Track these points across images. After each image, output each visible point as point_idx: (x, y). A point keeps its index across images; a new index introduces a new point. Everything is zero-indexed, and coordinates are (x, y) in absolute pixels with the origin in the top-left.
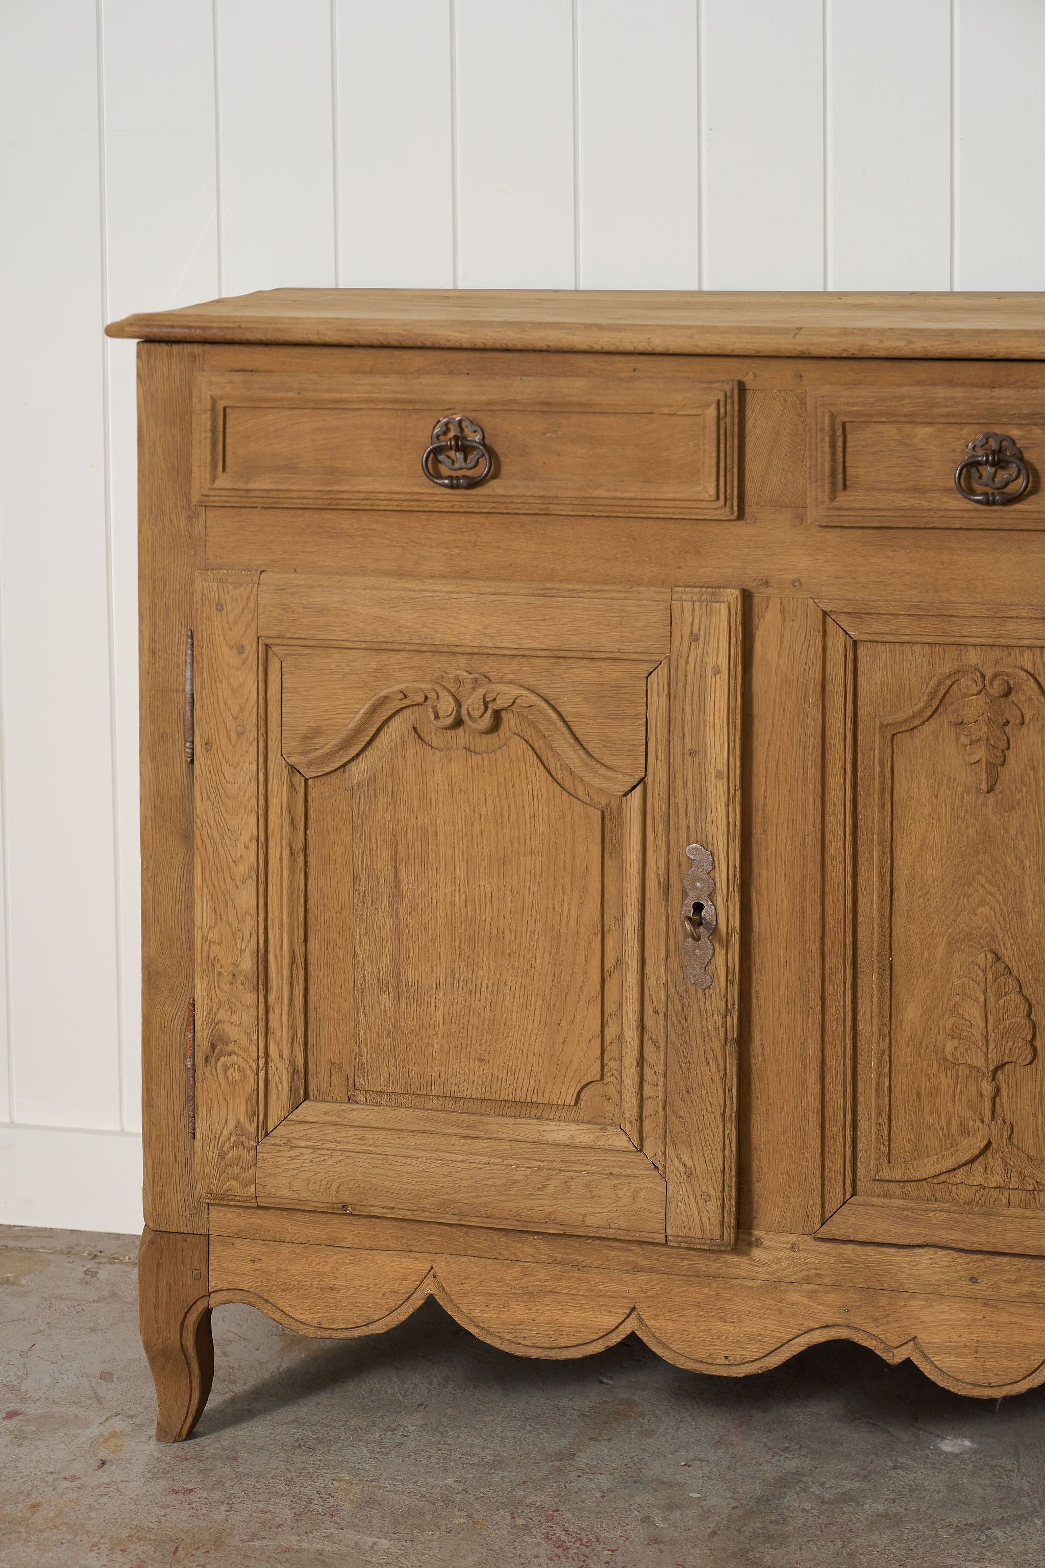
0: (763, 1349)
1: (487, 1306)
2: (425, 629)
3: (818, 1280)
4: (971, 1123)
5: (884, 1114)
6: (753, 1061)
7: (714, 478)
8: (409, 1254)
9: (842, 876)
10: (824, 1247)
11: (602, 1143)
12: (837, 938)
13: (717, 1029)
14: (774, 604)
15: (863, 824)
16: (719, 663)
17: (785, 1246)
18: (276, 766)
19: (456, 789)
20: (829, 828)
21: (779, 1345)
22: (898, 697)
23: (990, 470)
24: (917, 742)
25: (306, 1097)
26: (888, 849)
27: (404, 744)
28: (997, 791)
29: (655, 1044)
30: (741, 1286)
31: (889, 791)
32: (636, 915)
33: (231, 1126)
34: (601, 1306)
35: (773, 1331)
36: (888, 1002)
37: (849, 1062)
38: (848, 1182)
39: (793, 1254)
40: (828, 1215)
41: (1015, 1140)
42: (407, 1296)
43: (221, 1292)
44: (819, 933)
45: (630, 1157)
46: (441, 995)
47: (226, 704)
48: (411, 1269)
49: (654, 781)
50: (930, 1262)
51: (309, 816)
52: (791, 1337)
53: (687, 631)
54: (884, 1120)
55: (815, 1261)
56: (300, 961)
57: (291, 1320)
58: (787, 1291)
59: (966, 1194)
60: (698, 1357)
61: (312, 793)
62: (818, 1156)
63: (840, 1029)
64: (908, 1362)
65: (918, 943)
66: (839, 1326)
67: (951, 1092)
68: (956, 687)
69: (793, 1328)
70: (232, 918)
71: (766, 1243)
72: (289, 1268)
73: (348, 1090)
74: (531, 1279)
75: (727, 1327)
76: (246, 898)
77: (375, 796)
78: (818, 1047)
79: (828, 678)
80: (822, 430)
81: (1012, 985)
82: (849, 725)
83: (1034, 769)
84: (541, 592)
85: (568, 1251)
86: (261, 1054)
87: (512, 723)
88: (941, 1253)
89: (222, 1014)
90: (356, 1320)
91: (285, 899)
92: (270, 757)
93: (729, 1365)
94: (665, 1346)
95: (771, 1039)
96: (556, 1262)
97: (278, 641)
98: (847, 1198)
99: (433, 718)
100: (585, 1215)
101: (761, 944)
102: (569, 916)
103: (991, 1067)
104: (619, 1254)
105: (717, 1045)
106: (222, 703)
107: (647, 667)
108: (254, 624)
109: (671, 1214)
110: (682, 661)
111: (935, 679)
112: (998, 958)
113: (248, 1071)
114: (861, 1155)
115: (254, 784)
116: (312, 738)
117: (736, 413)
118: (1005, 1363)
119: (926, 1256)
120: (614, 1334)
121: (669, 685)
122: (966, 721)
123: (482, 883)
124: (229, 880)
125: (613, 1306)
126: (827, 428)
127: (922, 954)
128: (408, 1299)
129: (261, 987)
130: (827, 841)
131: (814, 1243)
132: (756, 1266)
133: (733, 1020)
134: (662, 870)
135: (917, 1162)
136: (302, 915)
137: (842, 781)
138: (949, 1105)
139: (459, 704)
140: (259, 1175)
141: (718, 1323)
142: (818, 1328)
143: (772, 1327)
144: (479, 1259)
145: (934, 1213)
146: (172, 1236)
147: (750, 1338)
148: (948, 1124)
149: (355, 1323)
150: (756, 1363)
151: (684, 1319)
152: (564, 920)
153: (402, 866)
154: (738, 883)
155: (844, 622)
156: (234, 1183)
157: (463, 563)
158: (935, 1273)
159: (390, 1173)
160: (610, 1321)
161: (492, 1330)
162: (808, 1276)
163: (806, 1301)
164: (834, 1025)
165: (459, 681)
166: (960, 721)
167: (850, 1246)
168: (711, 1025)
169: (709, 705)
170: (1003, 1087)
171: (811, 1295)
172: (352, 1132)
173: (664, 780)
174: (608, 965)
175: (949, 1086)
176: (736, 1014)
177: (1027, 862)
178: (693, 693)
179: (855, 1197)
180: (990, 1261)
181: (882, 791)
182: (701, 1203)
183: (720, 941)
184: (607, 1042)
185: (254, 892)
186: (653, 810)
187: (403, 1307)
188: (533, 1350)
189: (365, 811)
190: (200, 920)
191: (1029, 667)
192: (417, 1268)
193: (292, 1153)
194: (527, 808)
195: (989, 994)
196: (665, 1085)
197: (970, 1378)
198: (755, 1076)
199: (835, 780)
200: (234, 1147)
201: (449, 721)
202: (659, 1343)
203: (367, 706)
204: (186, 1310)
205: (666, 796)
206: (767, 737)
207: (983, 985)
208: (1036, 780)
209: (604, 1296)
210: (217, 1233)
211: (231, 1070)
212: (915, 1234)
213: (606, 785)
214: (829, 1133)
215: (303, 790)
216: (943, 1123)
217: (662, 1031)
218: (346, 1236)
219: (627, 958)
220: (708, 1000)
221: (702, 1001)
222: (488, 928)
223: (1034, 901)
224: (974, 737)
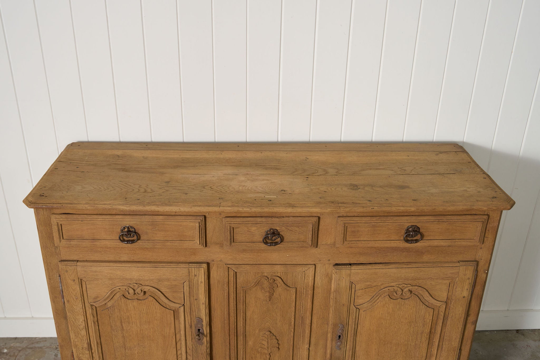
2: (124, 275)
6: (213, 355)
7: (199, 240)
9: (234, 319)
12: (232, 331)
13: (205, 352)
14: (215, 265)
15: (238, 308)
16: (202, 280)
18: (87, 304)
19: (136, 308)
20: (230, 311)
22: (247, 283)
23: (271, 237)
24: (252, 292)
27: (121, 298)
28: (271, 301)
29: (190, 355)
31: (245, 302)
32: (184, 332)
36: (245, 342)
37: (236, 353)
44: (228, 332)
46: (136, 348)
47: (72, 292)
49: (186, 305)
51: (98, 314)
53: (193, 274)
56: (99, 343)
61: (98, 309)
65: (252, 330)
67: (260, 357)
68: (261, 280)
70: (80, 336)
76: (84, 332)
77: (115, 310)
78: (228, 352)
79: (229, 280)
80: (227, 229)
81: (274, 337)
82: (235, 289)
83: (280, 296)
84: (154, 266)
87: (149, 294)
89: (80, 355)
91: (94, 331)
92: (85, 303)
95: (217, 351)
97: (84, 278)
99: (128, 294)
102: (167, 332)
103: (269, 352)
105: (205, 355)
106: (70, 292)
107: (183, 282)
108: (77, 275)
110: (192, 280)
111: (256, 279)
112: (271, 332)
115: (82, 309)
116: (96, 298)
117: (204, 224)
121: (189, 285)
122: (263, 287)
123: (144, 326)
124: (78, 329)
126: (229, 229)
127: (253, 332)
129: (90, 350)
130: (230, 313)
134: (190, 322)
136: (98, 334)
139: (134, 290)
152: (165, 333)
153: (123, 324)
154: (208, 324)
157: (132, 258)
164: (232, 348)
165: (134, 286)
168: (203, 351)
169: (200, 289)
170: (272, 355)
173: (189, 305)
174: (177, 341)
176: (209, 349)
177: (278, 314)
178: (196, 287)
181: (243, 302)
183: (205, 336)
184: (178, 355)
185: (85, 331)
186: (187, 310)
189: (112, 313)
191: (279, 276)
194: (154, 311)
195: (269, 340)
199: (232, 301)
201: (132, 295)
203: (110, 291)
205: (190, 308)
207: (267, 338)
208: (280, 298)
215: (95, 309)
217: (191, 353)
219: (182, 339)
220: (202, 348)
221: (201, 348)
222: (146, 335)
223: (279, 321)
224: (266, 291)
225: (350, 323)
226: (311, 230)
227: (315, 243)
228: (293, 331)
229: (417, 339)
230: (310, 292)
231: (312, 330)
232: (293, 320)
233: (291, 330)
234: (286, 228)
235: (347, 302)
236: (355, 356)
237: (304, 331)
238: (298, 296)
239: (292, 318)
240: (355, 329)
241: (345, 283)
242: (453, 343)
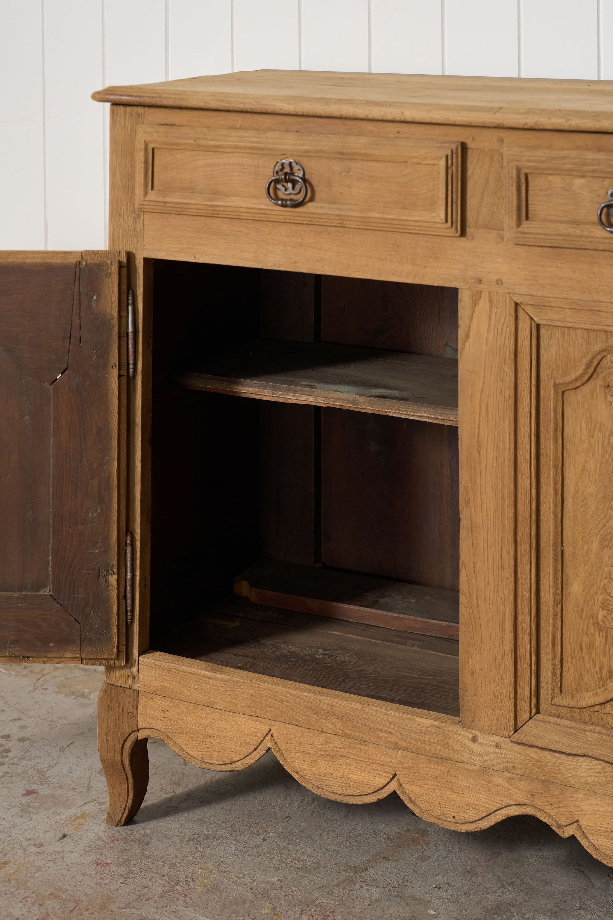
0: (478, 815)
1: (304, 760)
3: (514, 771)
5: (557, 658)
7: (444, 208)
8: (257, 718)
9: (529, 488)
10: (517, 748)
12: (525, 530)
14: (485, 296)
15: (544, 452)
17: (492, 743)
20: (520, 453)
21: (488, 813)
22: (567, 364)
24: (580, 398)
26: (559, 471)
30: (463, 768)
31: (560, 430)
34: (375, 770)
35: (484, 803)
36: (560, 579)
37: (534, 619)
38: (533, 703)
39: (497, 750)
40: (519, 725)
42: (255, 747)
43: (145, 729)
48: (258, 729)
50: (588, 767)
52: (496, 808)
54: (557, 662)
55: (511, 757)
57: (186, 754)
58: (493, 776)
60: (437, 814)
62: (513, 683)
63: (528, 595)
64: (573, 837)
65: (579, 540)
66: (528, 805)
67: (602, 647)
68: (604, 361)
69: (497, 803)
71: (480, 740)
72: (185, 718)
74: (331, 745)
75: (454, 796)
78: (512, 606)
79: (519, 349)
80: (511, 178)
82: (534, 383)
85: (354, 729)
88: (595, 762)
90: (224, 759)
93: (456, 823)
94: (415, 804)
95: (483, 597)
96: (347, 736)
98: (532, 715)
101: (477, 530)
104: (386, 735)
111: (590, 354)
114: (542, 685)
117: (460, 164)
119: (585, 763)
120: (383, 791)
122: (610, 385)
125: (382, 771)
126: (515, 177)
127: (583, 547)
128: (255, 749)
130: (519, 462)
131: (511, 744)
132: (474, 755)
135: (579, 694)
137: (529, 421)
138: (601, 657)
141: (449, 792)
142: (513, 805)
143: (484, 800)
144: (299, 727)
145: (589, 733)
146: (117, 688)
147: (470, 805)
148: (601, 670)
149: (224, 761)
150: (473, 824)
151: (427, 786)
155: (531, 311)
158: (591, 776)
160: (380, 781)
161: (306, 777)
162: (507, 767)
163: (506, 785)
164: (523, 592)
166: (607, 385)
167: (534, 750)
171: (509, 780)
175: (601, 642)
179: (538, 715)
181: (556, 430)
187: (253, 755)
188: (332, 795)
192: (261, 729)
199: (524, 420)
202: (411, 801)
204: (124, 739)
206: (481, 387)
209: (376, 764)
210: (143, 690)
212: (577, 746)
214: (520, 668)
216: (598, 669)
218: (218, 701)
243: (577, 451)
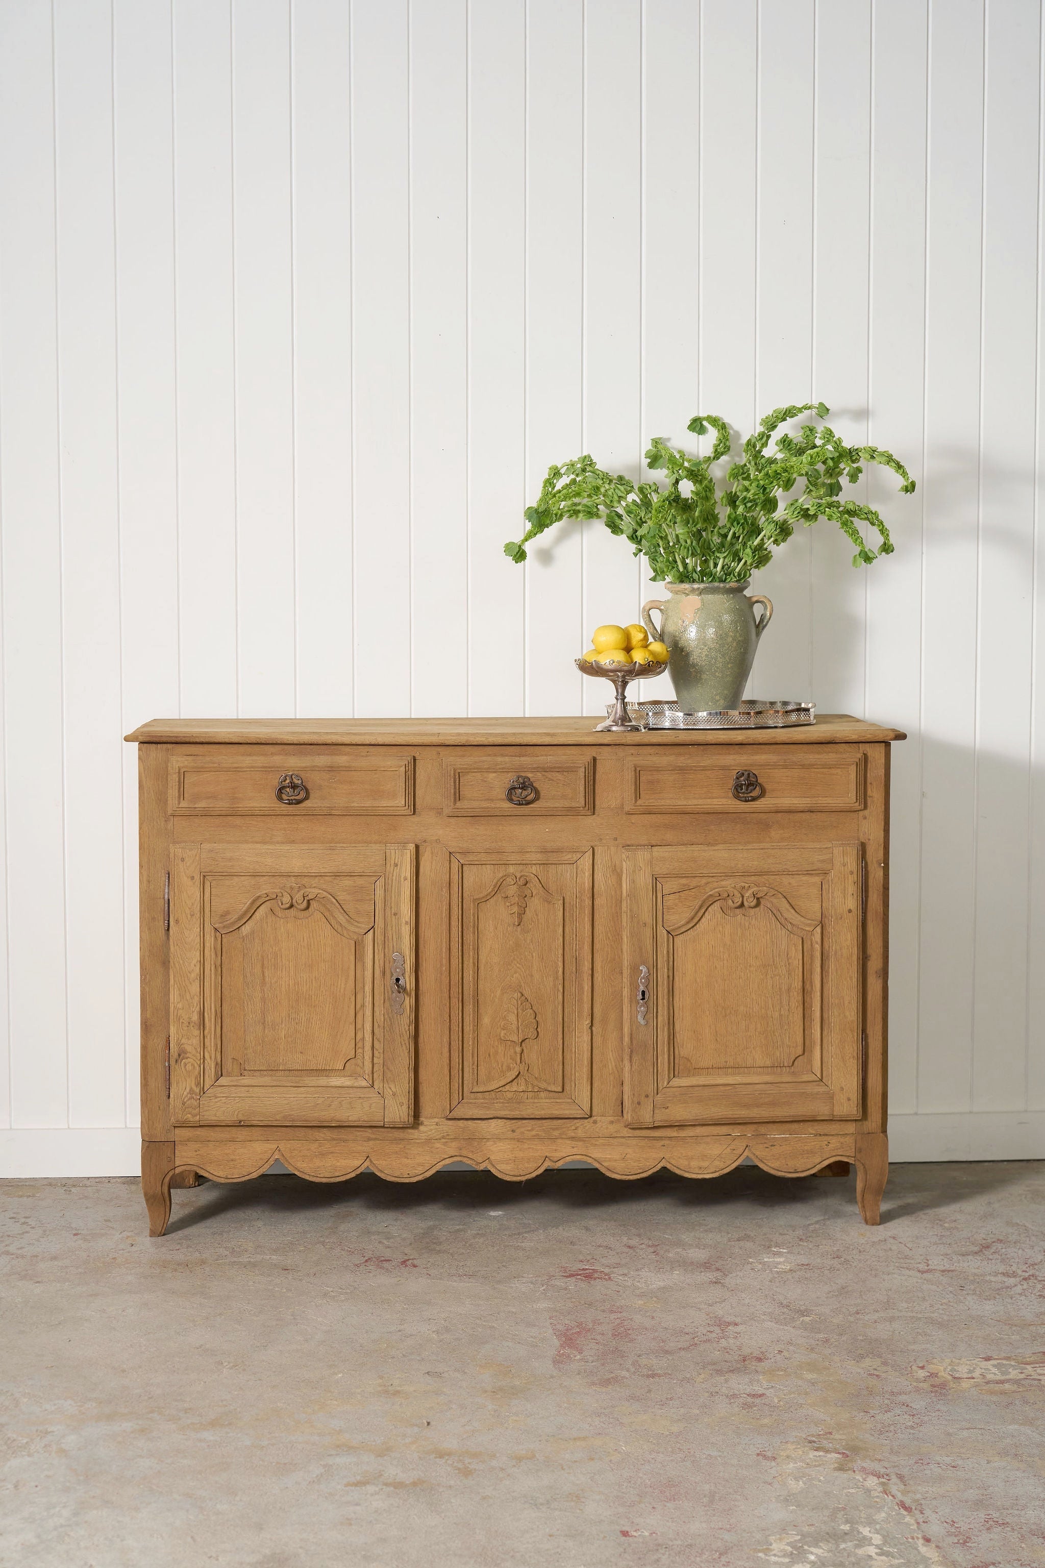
0: (424, 1169)
2: (277, 866)
3: (448, 1137)
4: (511, 1065)
5: (475, 1064)
6: (420, 1045)
7: (404, 797)
8: (268, 1141)
10: (450, 1122)
11: (356, 1084)
12: (455, 990)
13: (406, 1032)
14: (429, 849)
15: (466, 940)
16: (407, 875)
17: (434, 1123)
18: (208, 929)
19: (290, 935)
20: (452, 944)
21: (431, 1167)
22: (480, 887)
23: (520, 791)
24: (489, 906)
25: (222, 1076)
26: (476, 952)
27: (267, 917)
28: (522, 925)
29: (378, 1040)
30: (416, 1143)
31: (477, 927)
32: (371, 985)
33: (188, 1090)
34: (354, 1157)
35: (428, 1161)
36: (476, 1017)
37: (460, 1043)
38: (460, 1094)
39: (437, 1127)
40: (452, 1108)
41: (529, 1071)
43: (181, 1167)
44: (448, 989)
45: (368, 1089)
46: (284, 1025)
47: (186, 902)
48: (269, 1149)
49: (378, 927)
50: (496, 1125)
51: (223, 950)
52: (436, 1163)
53: (393, 862)
54: (475, 1066)
55: (447, 1129)
56: (219, 1015)
57: (213, 1176)
58: (434, 1143)
59: (509, 1095)
60: (396, 1175)
61: (224, 940)
62: (448, 1083)
63: (457, 1029)
64: (486, 1170)
65: (489, 991)
66: (457, 1156)
67: (503, 1053)
68: (504, 882)
69: (437, 1159)
70: (188, 997)
71: (425, 1123)
72: (213, 1153)
73: (241, 1071)
74: (322, 1147)
75: (409, 1161)
76: (195, 988)
77: (254, 940)
78: (448, 1037)
79: (451, 880)
80: (450, 776)
81: (528, 1005)
82: (460, 900)
83: (537, 915)
84: (329, 848)
85: (339, 1133)
86: (202, 1057)
87: (315, 906)
88: (500, 1121)
89: (183, 1041)
90: (242, 1174)
91: (213, 987)
92: (205, 924)
93: (410, 1178)
94: (382, 1172)
95: (428, 1035)
96: (334, 1139)
97: (210, 874)
98: (460, 1100)
99: (280, 904)
100: (349, 1116)
101: (424, 994)
102: (340, 989)
103: (520, 1041)
104: (362, 1132)
105: (406, 1038)
106: (184, 903)
107: (375, 879)
108: (199, 866)
109: (386, 1112)
110: (391, 875)
111: (496, 879)
112: (523, 995)
113: (196, 1065)
114: (465, 1082)
115: (198, 937)
116: (225, 916)
117: (412, 769)
118: (526, 1165)
119: (493, 1122)
120: (360, 1168)
121: (384, 886)
122: (509, 896)
123: (302, 975)
124: (186, 981)
125: (358, 1157)
126: (452, 775)
127: (491, 995)
128: (266, 1162)
129: (201, 1027)
130: (452, 949)
131: (446, 1121)
132: (422, 1133)
133: (413, 1027)
134: (382, 965)
135: (489, 1083)
136: (219, 993)
137: (458, 923)
138: (502, 1058)
139: (292, 899)
140: (201, 1111)
141: (405, 1159)
142: (448, 1158)
143: (428, 1159)
144: (298, 1141)
145: (498, 1104)
146: (157, 1143)
147: (419, 1165)
148: (502, 1066)
150: (421, 1176)
151: (390, 1160)
152: (338, 990)
153: (266, 971)
154: (414, 969)
155: (458, 856)
156: (189, 1115)
157: (292, 837)
158: (498, 1130)
159: (262, 1105)
160: (357, 1163)
161: (306, 1171)
162: (444, 1136)
163: (443, 1147)
164: (455, 1028)
165: (292, 888)
166: (506, 896)
167: (462, 1121)
168: (403, 1030)
169: (402, 893)
170: (525, 1048)
171: (445, 1144)
172: (243, 1089)
173: (382, 927)
174: (358, 1008)
175: (502, 1050)
176: (414, 1025)
177: (534, 954)
178: (396, 890)
179: (463, 1100)
180: (520, 1122)
181: (474, 928)
182: (399, 1107)
183: (407, 994)
184: (357, 1041)
185: (198, 985)
186: (378, 939)
187: (264, 1166)
188: (322, 1179)
189: (249, 947)
190: (173, 999)
191: (534, 872)
192: (271, 1148)
193: (216, 1100)
194: (322, 942)
195: (519, 1010)
196: (384, 1057)
197: (512, 1173)
198: (420, 1051)
199: (454, 923)
200: (189, 1099)
201: (288, 905)
202: (379, 1171)
203: (250, 901)
204: (164, 1176)
205: (383, 933)
206: (426, 907)
207: (516, 1006)
208: (538, 921)
209: (355, 1152)
210: (179, 1140)
211: (188, 1065)
212: (490, 1113)
213: (357, 930)
214: (453, 1074)
215: (220, 939)
216: (500, 1066)
217: (382, 1034)
218: (240, 1136)
219: (366, 1004)
220: (402, 1019)
221: (399, 1020)
222: (305, 994)
223: (537, 970)
224: (512, 903)
225: (659, 967)
226: (583, 777)
227: (591, 806)
228: (562, 991)
229: (781, 1003)
230: (588, 902)
231: (596, 987)
232: (560, 964)
233: (558, 988)
234: (544, 775)
235: (651, 918)
236: (676, 1044)
237: (581, 988)
238: (567, 914)
239: (558, 960)
240: (668, 977)
241: (644, 880)
242: (847, 1014)
243: (487, 939)
